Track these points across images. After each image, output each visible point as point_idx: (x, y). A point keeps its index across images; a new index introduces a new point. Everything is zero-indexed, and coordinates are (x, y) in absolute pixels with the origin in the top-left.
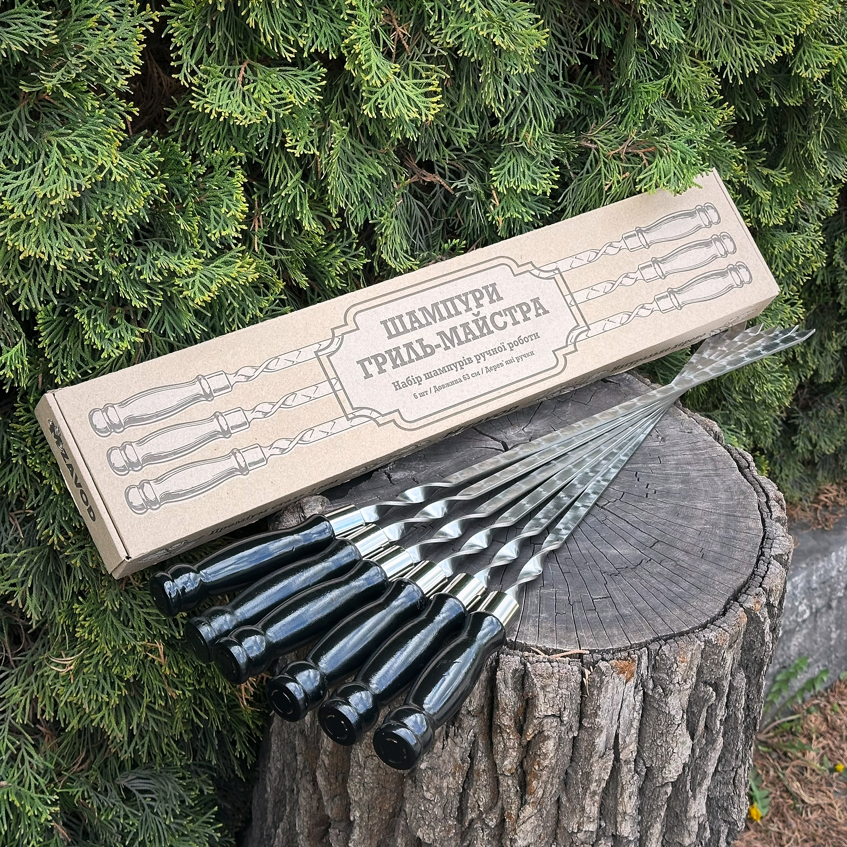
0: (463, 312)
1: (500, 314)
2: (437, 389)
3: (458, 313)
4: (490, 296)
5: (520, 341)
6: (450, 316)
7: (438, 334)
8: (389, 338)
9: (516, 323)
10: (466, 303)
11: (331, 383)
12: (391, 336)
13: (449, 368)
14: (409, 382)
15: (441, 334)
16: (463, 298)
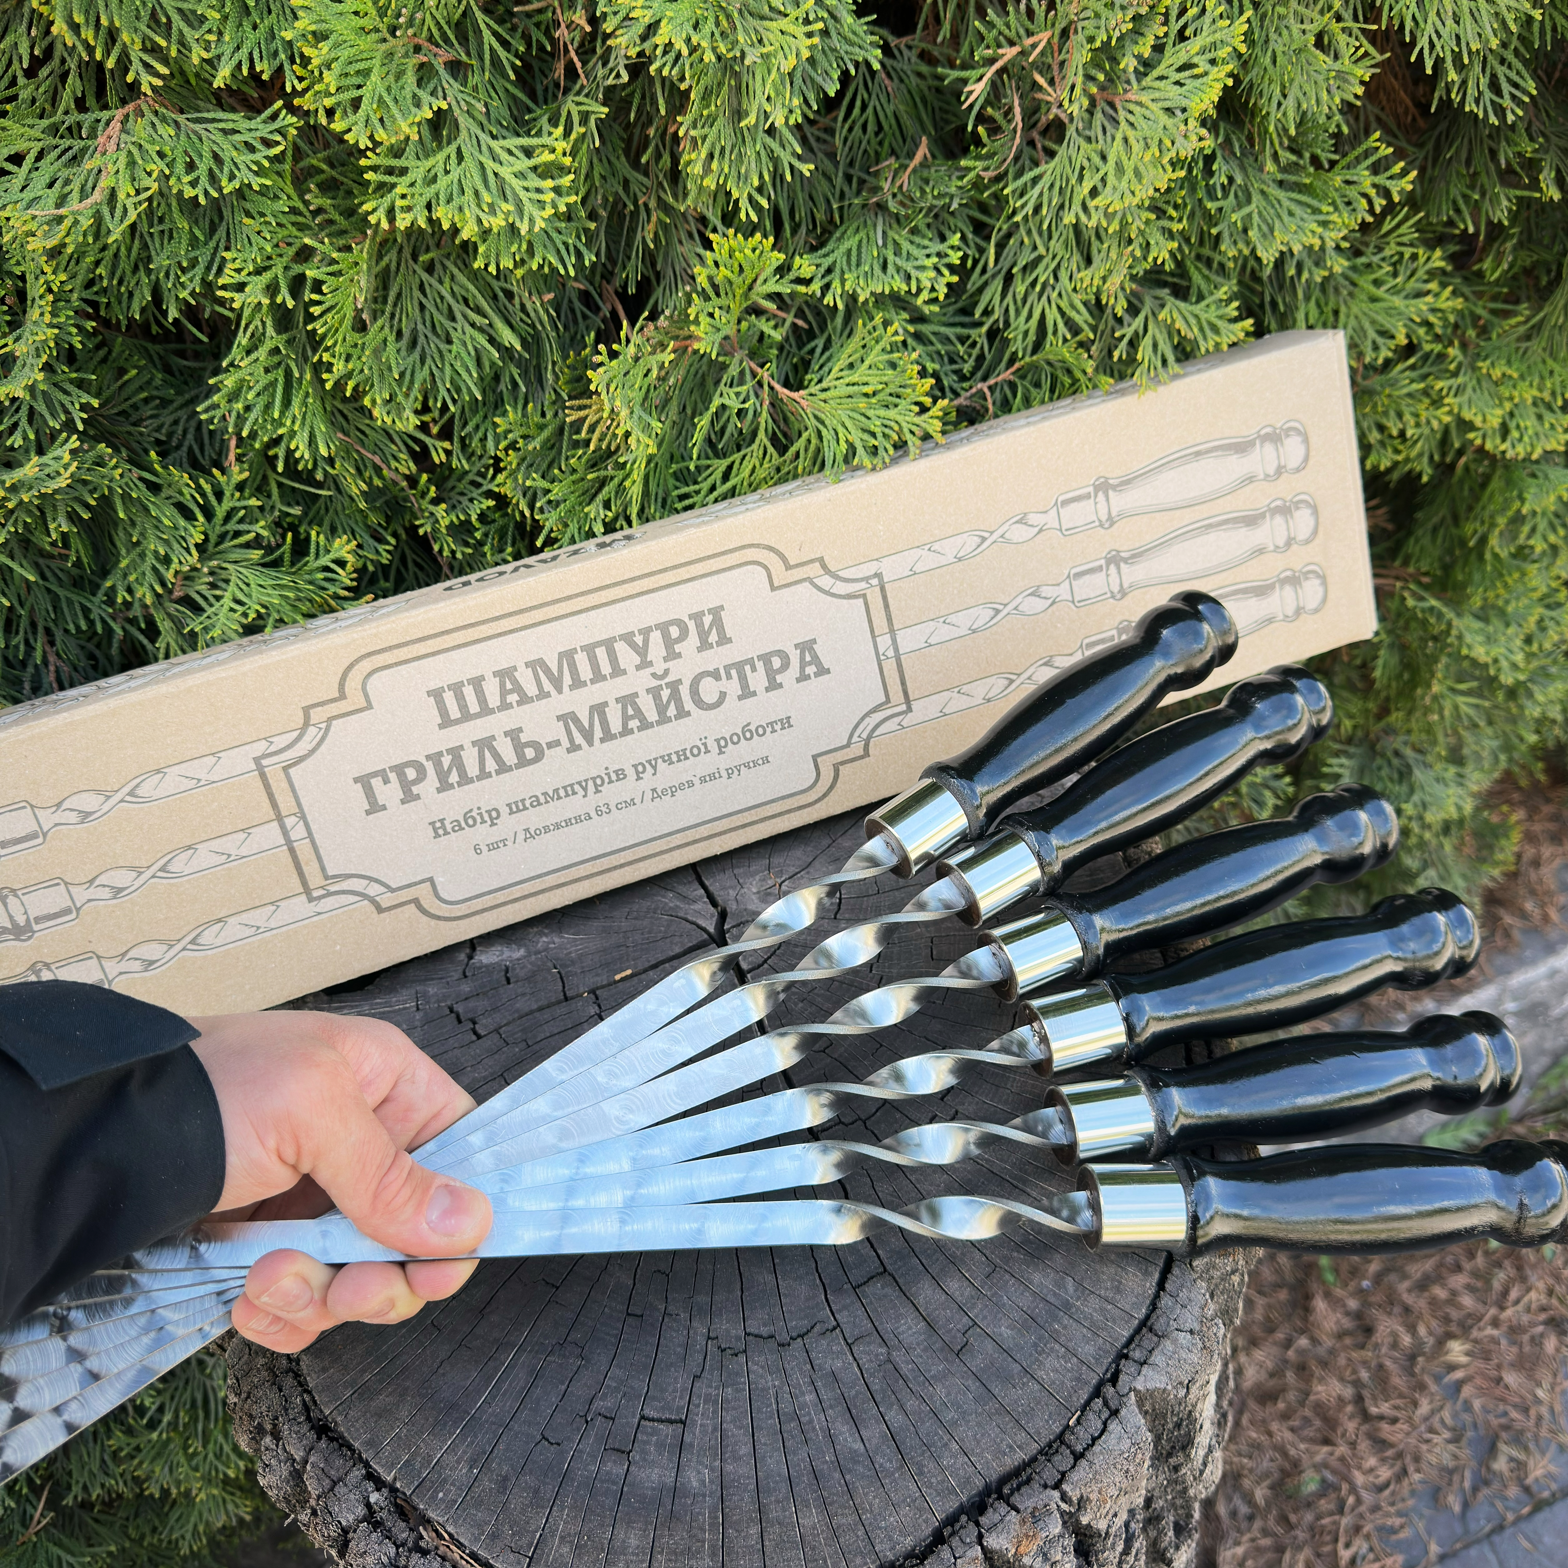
0: (631, 670)
1: (715, 675)
2: (530, 835)
3: (618, 671)
4: (703, 636)
5: (747, 733)
6: (598, 677)
7: (559, 718)
8: (441, 726)
9: (747, 693)
10: (642, 651)
11: (283, 827)
12: (446, 722)
13: (569, 790)
14: (469, 820)
15: (568, 718)
16: (639, 640)
